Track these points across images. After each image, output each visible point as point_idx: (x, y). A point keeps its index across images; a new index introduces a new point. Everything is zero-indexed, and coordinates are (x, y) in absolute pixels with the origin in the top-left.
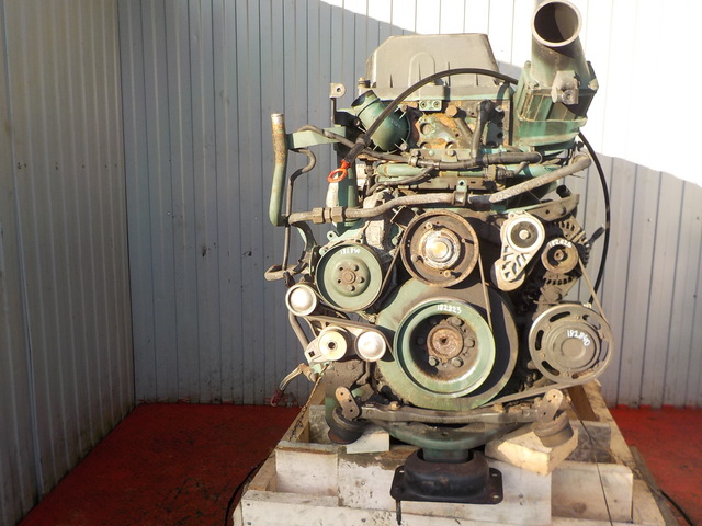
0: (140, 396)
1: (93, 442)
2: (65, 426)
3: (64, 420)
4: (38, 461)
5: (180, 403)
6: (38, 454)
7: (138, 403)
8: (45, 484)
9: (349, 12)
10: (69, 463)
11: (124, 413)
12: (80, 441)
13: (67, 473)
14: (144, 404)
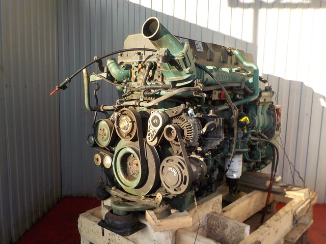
0: (64, 194)
1: (40, 216)
2: (26, 209)
3: (26, 206)
4: (12, 226)
5: (82, 197)
6: (12, 224)
7: (63, 197)
8: (15, 237)
9: (165, 15)
10: (28, 226)
11: (56, 202)
12: (34, 216)
13: (27, 231)
14: (66, 197)
